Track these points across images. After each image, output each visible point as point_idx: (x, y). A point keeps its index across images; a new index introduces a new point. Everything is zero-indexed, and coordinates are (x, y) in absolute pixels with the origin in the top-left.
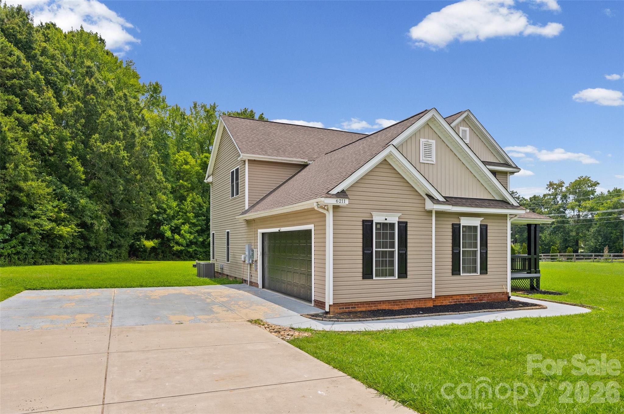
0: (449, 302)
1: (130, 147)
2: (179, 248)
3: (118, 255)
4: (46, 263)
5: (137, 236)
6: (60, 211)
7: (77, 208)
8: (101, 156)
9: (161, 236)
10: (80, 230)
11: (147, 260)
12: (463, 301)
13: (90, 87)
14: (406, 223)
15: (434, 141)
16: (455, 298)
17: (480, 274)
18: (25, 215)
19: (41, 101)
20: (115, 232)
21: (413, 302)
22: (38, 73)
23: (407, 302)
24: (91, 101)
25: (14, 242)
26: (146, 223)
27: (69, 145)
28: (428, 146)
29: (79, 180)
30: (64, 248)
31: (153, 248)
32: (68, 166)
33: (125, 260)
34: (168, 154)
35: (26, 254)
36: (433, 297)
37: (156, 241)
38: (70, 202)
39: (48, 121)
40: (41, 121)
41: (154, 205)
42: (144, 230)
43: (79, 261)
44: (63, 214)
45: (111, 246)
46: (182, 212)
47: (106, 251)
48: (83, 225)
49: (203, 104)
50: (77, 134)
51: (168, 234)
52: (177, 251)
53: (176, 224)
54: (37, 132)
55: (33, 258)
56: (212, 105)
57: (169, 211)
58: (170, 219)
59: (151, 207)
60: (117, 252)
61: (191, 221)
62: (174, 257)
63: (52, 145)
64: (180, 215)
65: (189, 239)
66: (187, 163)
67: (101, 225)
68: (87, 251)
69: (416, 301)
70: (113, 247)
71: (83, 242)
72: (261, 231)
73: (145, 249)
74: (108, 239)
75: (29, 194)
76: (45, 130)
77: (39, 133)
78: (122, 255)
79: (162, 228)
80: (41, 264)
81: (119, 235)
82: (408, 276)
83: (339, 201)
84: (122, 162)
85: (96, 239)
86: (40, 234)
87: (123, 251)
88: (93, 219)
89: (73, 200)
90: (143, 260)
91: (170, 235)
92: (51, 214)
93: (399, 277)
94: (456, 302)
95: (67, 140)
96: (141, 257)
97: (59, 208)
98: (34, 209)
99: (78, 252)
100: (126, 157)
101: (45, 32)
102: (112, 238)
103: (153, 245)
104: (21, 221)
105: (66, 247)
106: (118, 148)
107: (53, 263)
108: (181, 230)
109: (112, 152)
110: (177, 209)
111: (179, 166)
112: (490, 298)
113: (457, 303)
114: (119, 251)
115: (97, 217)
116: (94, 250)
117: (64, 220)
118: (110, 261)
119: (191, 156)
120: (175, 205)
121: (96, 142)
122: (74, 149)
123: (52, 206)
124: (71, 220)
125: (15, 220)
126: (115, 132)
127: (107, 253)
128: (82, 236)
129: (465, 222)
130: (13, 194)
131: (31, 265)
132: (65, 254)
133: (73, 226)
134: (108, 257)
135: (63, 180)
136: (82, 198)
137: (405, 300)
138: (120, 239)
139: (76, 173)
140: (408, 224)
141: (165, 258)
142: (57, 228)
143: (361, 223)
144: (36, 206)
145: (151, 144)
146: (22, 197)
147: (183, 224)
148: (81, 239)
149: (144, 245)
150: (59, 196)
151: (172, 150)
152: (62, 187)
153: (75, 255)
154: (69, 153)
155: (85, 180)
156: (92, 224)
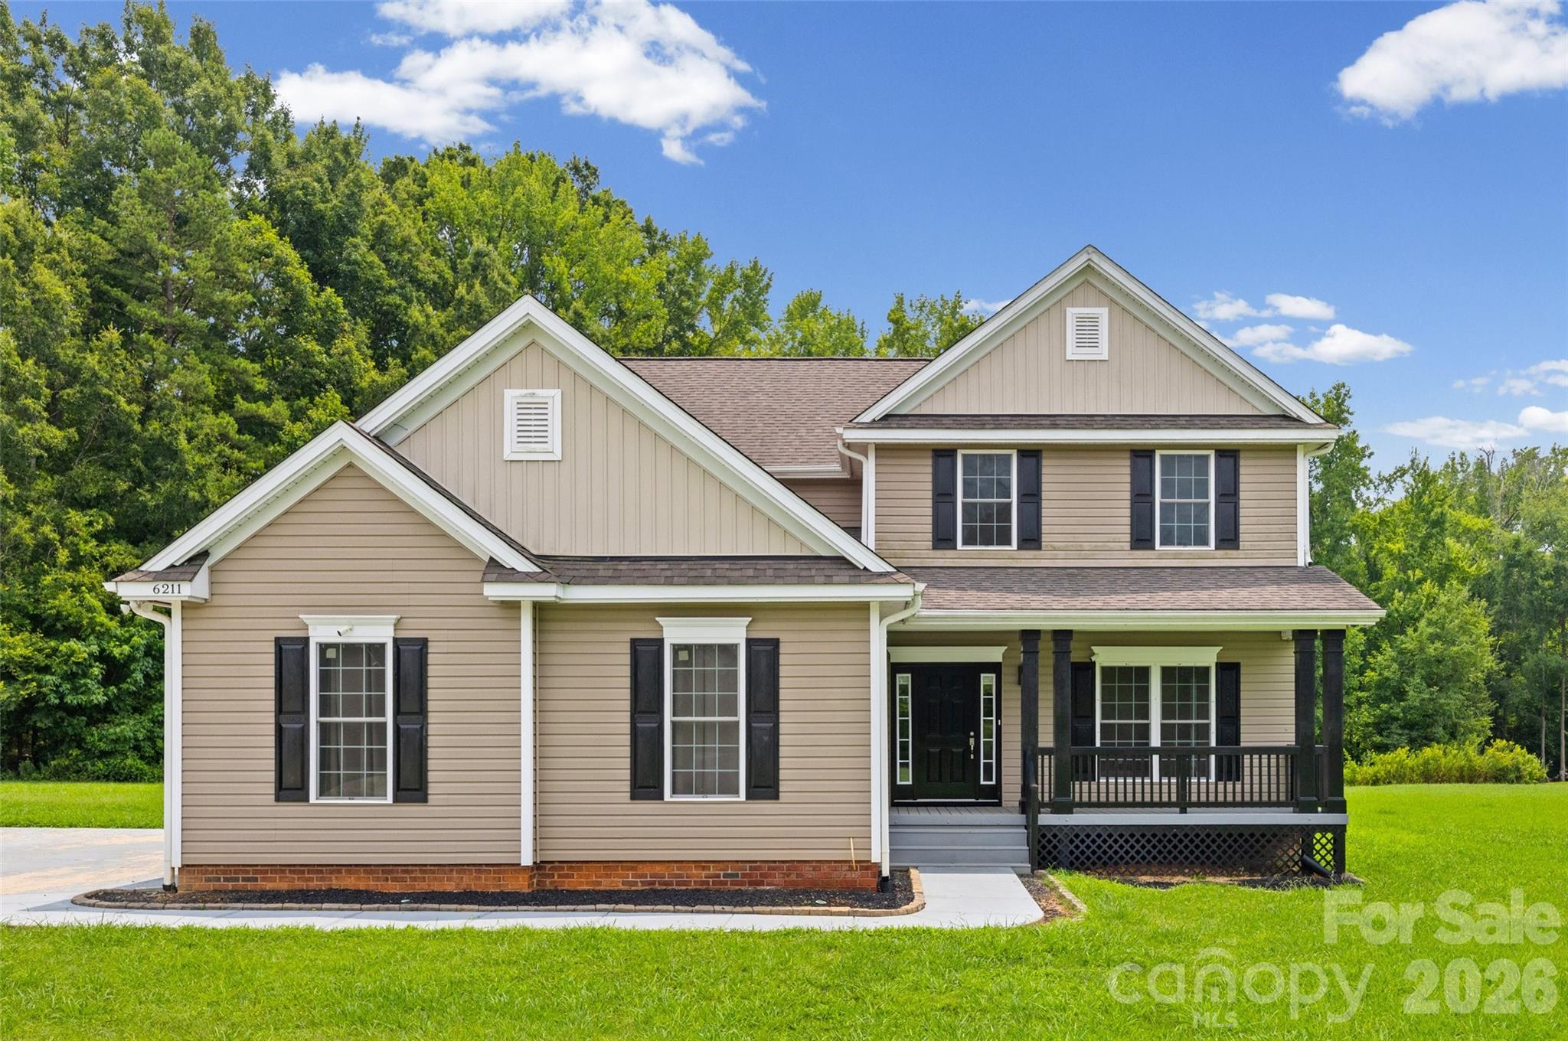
0: (624, 883)
12: (678, 883)
14: (424, 642)
15: (556, 393)
16: (647, 870)
17: (748, 798)
21: (455, 875)
23: (433, 872)
28: (533, 409)
36: (528, 862)
69: (464, 871)
82: (430, 797)
83: (162, 590)
93: (397, 800)
94: (653, 883)
112: (793, 877)
113: (657, 887)
129: (681, 632)
137: (426, 865)
140: (430, 644)
143: (269, 647)
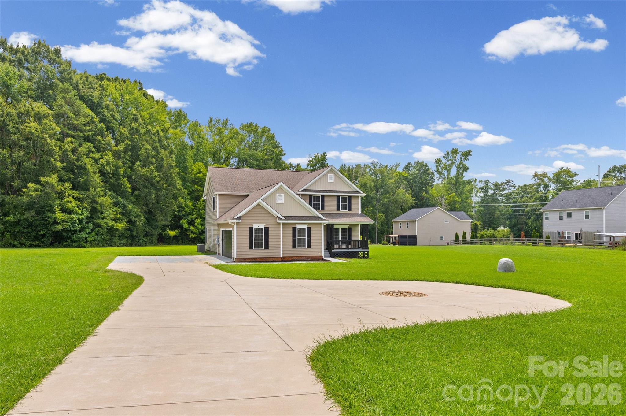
1: (159, 168)
2: (193, 236)
3: (151, 241)
4: (109, 246)
5: (164, 228)
6: (117, 214)
7: (126, 211)
8: (141, 177)
9: (180, 227)
10: (128, 225)
11: (171, 245)
12: (298, 259)
13: (135, 130)
14: (268, 228)
15: (283, 194)
16: (294, 258)
17: (307, 248)
18: (99, 217)
19: (104, 142)
20: (149, 225)
21: (272, 259)
22: (102, 124)
24: (135, 139)
25: (94, 233)
26: (170, 219)
27: (121, 171)
28: (280, 196)
29: (127, 193)
30: (118, 237)
31: (175, 236)
32: (122, 184)
33: (156, 245)
34: (187, 166)
35: (99, 241)
36: (281, 257)
37: (177, 231)
38: (122, 207)
39: (109, 156)
40: (105, 156)
41: (175, 206)
42: (169, 223)
43: (127, 245)
44: (118, 216)
45: (146, 235)
46: (197, 209)
47: (143, 238)
48: (130, 222)
49: (218, 119)
50: (126, 163)
51: (186, 226)
52: (192, 238)
53: (191, 219)
54: (103, 164)
55: (102, 243)
56: (225, 119)
57: (186, 209)
58: (188, 215)
59: (173, 208)
60: (150, 239)
61: (203, 216)
62: (190, 243)
63: (112, 171)
64: (195, 211)
65: (201, 229)
66: (200, 172)
67: (141, 221)
68: (131, 239)
70: (147, 236)
71: (129, 233)
72: (222, 229)
73: (169, 237)
74: (144, 230)
75: (101, 205)
76: (108, 163)
77: (105, 165)
78: (153, 241)
79: (181, 222)
80: (106, 247)
81: (152, 227)
82: (270, 248)
83: (239, 221)
84: (154, 179)
85: (137, 230)
86: (107, 228)
87: (154, 239)
88: (135, 218)
89: (124, 206)
90: (168, 245)
91: (187, 227)
92: (112, 216)
93: (265, 249)
95: (120, 168)
96: (167, 243)
97: (116, 212)
98: (103, 213)
99: (126, 239)
100: (157, 176)
101: (101, 84)
102: (147, 230)
103: (175, 234)
104: (97, 221)
105: (119, 236)
106: (152, 170)
107: (112, 246)
108: (195, 223)
109: (148, 174)
110: (192, 207)
111: (194, 175)
112: (312, 258)
113: (295, 260)
114: (151, 239)
115: (138, 216)
116: (135, 238)
117: (118, 219)
118: (146, 245)
119: (204, 166)
120: (191, 205)
121: (138, 168)
122: (125, 172)
123: (113, 211)
124: (123, 219)
125: (95, 221)
126: (150, 159)
127: (143, 240)
128: (129, 229)
129: (298, 226)
130: (93, 205)
131: (101, 247)
132: (119, 241)
133: (125, 223)
134: (144, 243)
135: (118, 193)
136: (129, 204)
138: (152, 230)
139: (126, 189)
141: (183, 243)
142: (116, 224)
143: (248, 228)
144: (104, 211)
145: (174, 164)
146: (98, 207)
147: (197, 218)
148: (128, 231)
149: (169, 234)
150: (116, 204)
151: (190, 163)
152: (117, 198)
153: (124, 241)
154: (122, 175)
155: (131, 193)
156: (135, 221)
